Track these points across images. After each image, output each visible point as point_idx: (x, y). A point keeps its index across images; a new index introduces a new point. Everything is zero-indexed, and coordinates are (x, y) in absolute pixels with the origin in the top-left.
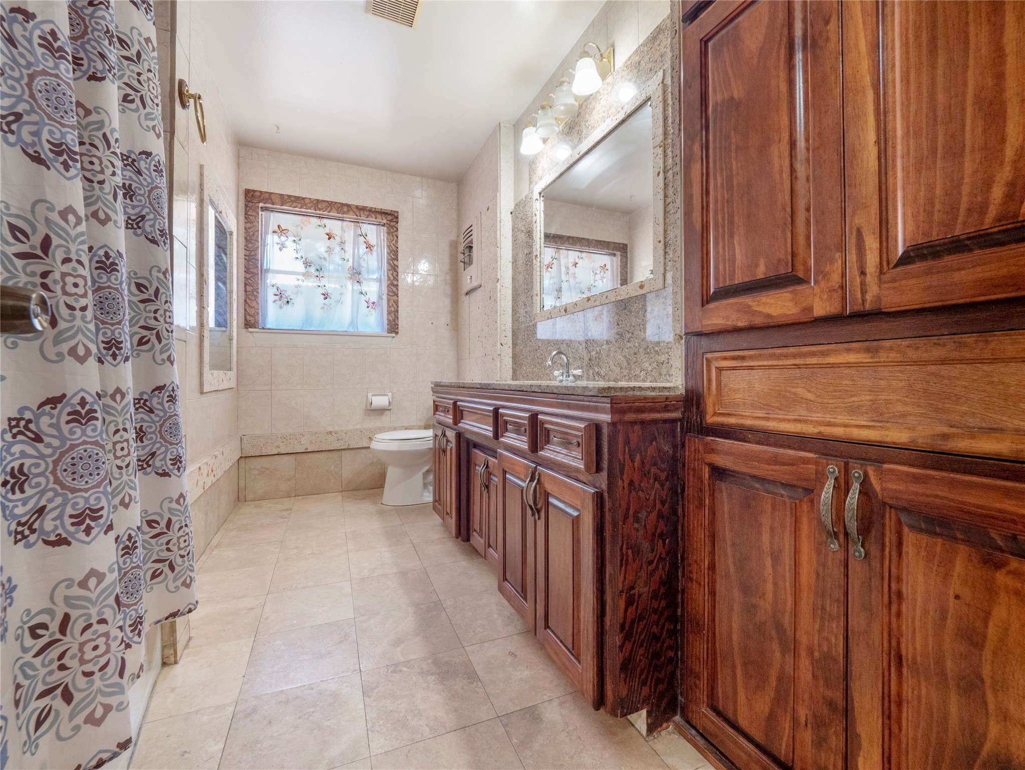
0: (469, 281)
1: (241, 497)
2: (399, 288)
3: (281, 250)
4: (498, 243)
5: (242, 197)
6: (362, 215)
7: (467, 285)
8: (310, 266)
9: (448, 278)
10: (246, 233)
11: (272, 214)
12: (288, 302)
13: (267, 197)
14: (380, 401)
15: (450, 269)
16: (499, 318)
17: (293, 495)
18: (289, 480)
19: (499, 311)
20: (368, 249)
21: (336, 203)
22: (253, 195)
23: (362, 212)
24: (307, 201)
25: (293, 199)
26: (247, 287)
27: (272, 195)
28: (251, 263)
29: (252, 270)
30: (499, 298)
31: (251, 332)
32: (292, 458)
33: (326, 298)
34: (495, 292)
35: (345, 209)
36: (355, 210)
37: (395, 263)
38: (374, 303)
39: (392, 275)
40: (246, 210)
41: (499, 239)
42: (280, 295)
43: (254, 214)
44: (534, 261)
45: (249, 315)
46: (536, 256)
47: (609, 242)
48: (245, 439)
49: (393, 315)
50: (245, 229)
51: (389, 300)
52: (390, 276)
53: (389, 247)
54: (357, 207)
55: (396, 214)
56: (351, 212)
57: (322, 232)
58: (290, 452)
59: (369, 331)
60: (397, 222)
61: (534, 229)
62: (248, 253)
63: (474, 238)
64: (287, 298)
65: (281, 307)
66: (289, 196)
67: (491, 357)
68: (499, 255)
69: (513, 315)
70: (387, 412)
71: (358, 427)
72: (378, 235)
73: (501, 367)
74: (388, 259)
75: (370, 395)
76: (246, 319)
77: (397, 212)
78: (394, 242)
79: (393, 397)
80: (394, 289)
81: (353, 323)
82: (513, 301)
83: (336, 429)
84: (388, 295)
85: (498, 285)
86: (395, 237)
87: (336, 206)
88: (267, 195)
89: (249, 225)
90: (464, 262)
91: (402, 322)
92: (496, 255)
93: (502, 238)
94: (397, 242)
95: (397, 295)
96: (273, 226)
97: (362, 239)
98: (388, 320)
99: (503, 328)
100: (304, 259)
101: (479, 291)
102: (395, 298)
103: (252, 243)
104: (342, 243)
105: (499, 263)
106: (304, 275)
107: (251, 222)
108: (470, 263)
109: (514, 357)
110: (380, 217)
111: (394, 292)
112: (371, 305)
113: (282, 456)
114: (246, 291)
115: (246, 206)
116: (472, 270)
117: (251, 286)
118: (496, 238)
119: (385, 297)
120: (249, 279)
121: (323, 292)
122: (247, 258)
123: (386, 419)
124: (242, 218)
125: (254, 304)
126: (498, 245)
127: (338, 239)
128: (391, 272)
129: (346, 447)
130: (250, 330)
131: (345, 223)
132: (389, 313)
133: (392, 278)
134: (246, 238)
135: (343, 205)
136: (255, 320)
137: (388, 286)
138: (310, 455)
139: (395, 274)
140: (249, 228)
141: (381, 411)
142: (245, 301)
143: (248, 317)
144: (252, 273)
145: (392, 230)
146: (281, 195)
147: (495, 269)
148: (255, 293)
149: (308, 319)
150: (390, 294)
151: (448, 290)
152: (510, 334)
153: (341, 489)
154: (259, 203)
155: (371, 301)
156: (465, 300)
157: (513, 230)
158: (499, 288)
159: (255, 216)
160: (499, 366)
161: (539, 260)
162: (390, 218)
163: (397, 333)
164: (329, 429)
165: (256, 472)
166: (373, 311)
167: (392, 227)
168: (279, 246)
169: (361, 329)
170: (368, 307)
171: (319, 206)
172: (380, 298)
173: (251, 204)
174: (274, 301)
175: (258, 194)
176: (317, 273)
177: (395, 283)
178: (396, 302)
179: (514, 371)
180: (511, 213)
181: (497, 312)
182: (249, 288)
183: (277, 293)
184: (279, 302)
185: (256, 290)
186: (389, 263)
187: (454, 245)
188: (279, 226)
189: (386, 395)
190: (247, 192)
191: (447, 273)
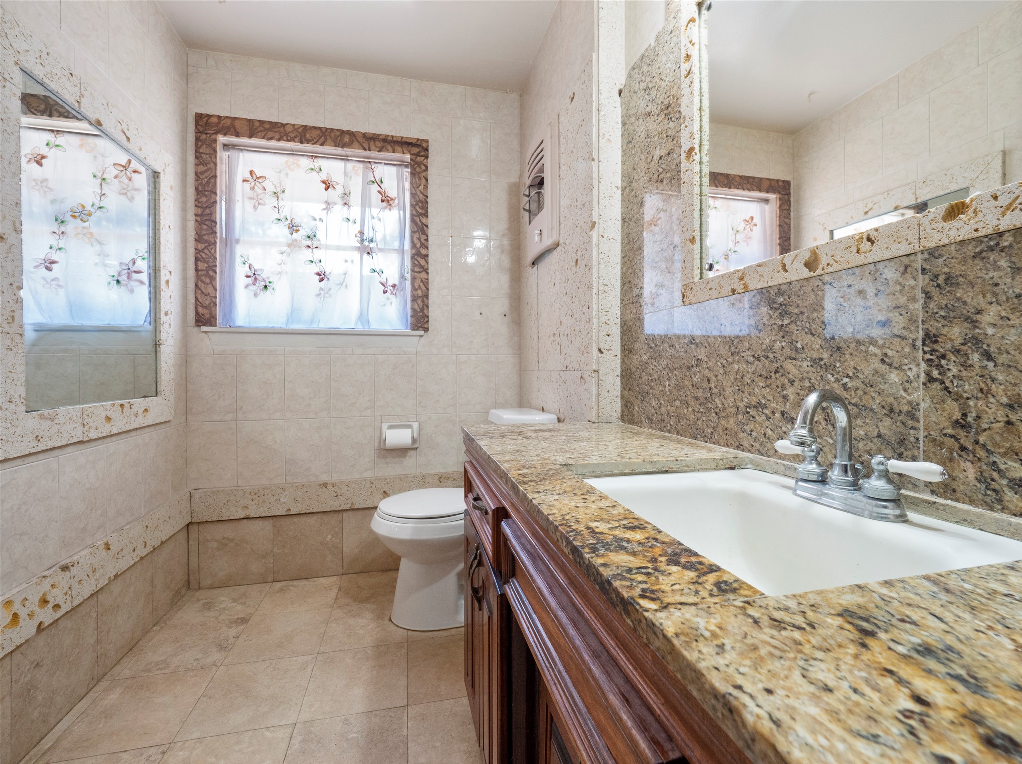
0: (537, 238)
1: (193, 583)
2: (430, 258)
3: (255, 208)
4: (595, 151)
5: (192, 127)
6: (372, 147)
7: (534, 245)
8: (297, 231)
9: (506, 242)
10: (196, 180)
11: (241, 154)
12: (266, 287)
13: (230, 126)
14: (398, 437)
15: (509, 229)
16: (595, 300)
17: (270, 579)
18: (264, 557)
19: (595, 286)
20: (385, 204)
21: (332, 130)
22: (206, 123)
23: (372, 143)
24: (289, 129)
25: (267, 126)
26: (200, 263)
27: (236, 121)
28: (205, 227)
29: (206, 237)
30: (595, 260)
31: (206, 333)
32: (268, 524)
33: (321, 280)
34: (588, 250)
35: (347, 139)
36: (361, 139)
37: (424, 220)
38: (394, 286)
39: (419, 239)
40: (196, 144)
41: (595, 144)
42: (254, 276)
43: (209, 151)
44: (685, 165)
45: (203, 306)
46: (692, 149)
47: (761, 179)
48: (197, 495)
49: (419, 301)
50: (196, 174)
51: (413, 279)
52: (416, 241)
53: (413, 195)
54: (365, 135)
55: (424, 145)
56: (356, 144)
57: (316, 178)
58: (264, 515)
59: (387, 328)
60: (427, 157)
61: (686, 91)
62: (200, 211)
63: (547, 162)
64: (264, 280)
65: (256, 295)
66: (262, 122)
67: (578, 374)
68: (595, 175)
69: (624, 293)
70: (412, 453)
71: (368, 475)
72: (400, 181)
73: (598, 395)
74: (412, 216)
75: (385, 426)
76: (197, 313)
77: (427, 141)
78: (421, 188)
79: (420, 428)
80: (423, 262)
81: (363, 317)
82: (623, 264)
83: (335, 478)
84: (413, 270)
85: (594, 234)
86: (423, 181)
87: (332, 134)
88: (229, 122)
89: (201, 168)
90: (530, 211)
91: (435, 313)
92: (589, 177)
93: (603, 141)
94: (426, 187)
95: (426, 271)
96: (242, 172)
97: (375, 188)
98: (413, 309)
99: (603, 319)
100: (288, 222)
101: (555, 256)
102: (424, 275)
103: (206, 196)
104: (346, 195)
105: (595, 191)
106: (289, 245)
107: (205, 164)
108: (540, 207)
109: (627, 375)
110: (400, 149)
111: (421, 266)
112: (389, 289)
113: (254, 521)
114: (197, 270)
115: (197, 139)
116: (543, 219)
117: (205, 261)
118: (589, 144)
119: (408, 276)
120: (202, 251)
121: (318, 270)
122: (199, 219)
123: (409, 465)
124: (191, 159)
125: (210, 289)
126: (595, 156)
127: (339, 190)
128: (417, 235)
129: (348, 507)
130: (204, 329)
131: (350, 165)
132: (414, 299)
133: (419, 245)
134: (197, 189)
135: (342, 132)
136: (211, 314)
137: (413, 258)
138: (295, 519)
139: (423, 237)
140: (202, 173)
141: (401, 451)
142: (197, 285)
143: (200, 310)
144: (207, 241)
145: (418, 170)
146: (250, 120)
147: (587, 206)
148: (211, 273)
149: (293, 313)
150: (417, 269)
151: (506, 261)
152: (616, 331)
153: (341, 571)
154: (216, 133)
155: (390, 283)
156: (532, 275)
157: (624, 124)
158: (595, 240)
159: (210, 155)
160: (594, 392)
161: (697, 158)
162: (415, 150)
163: (426, 330)
164: (324, 478)
165: (215, 545)
166: (393, 297)
167: (419, 164)
168: (253, 202)
169: (376, 326)
170: (385, 292)
171: (308, 136)
172: (402, 277)
173: (204, 136)
174: (247, 286)
175: (215, 120)
176: (309, 243)
177: (424, 252)
178: (426, 282)
179: (626, 405)
180: (620, 92)
181: (590, 288)
182: (202, 266)
183: (250, 273)
184: (253, 288)
185: (213, 268)
186: (413, 221)
187: (514, 190)
188: (251, 173)
189: (410, 426)
190: (200, 118)
191: (503, 235)
